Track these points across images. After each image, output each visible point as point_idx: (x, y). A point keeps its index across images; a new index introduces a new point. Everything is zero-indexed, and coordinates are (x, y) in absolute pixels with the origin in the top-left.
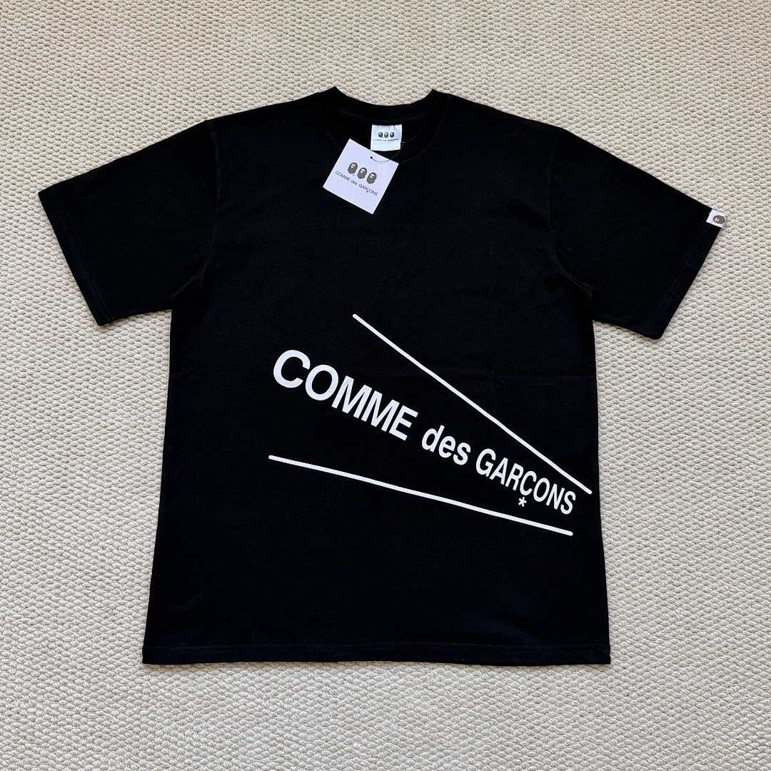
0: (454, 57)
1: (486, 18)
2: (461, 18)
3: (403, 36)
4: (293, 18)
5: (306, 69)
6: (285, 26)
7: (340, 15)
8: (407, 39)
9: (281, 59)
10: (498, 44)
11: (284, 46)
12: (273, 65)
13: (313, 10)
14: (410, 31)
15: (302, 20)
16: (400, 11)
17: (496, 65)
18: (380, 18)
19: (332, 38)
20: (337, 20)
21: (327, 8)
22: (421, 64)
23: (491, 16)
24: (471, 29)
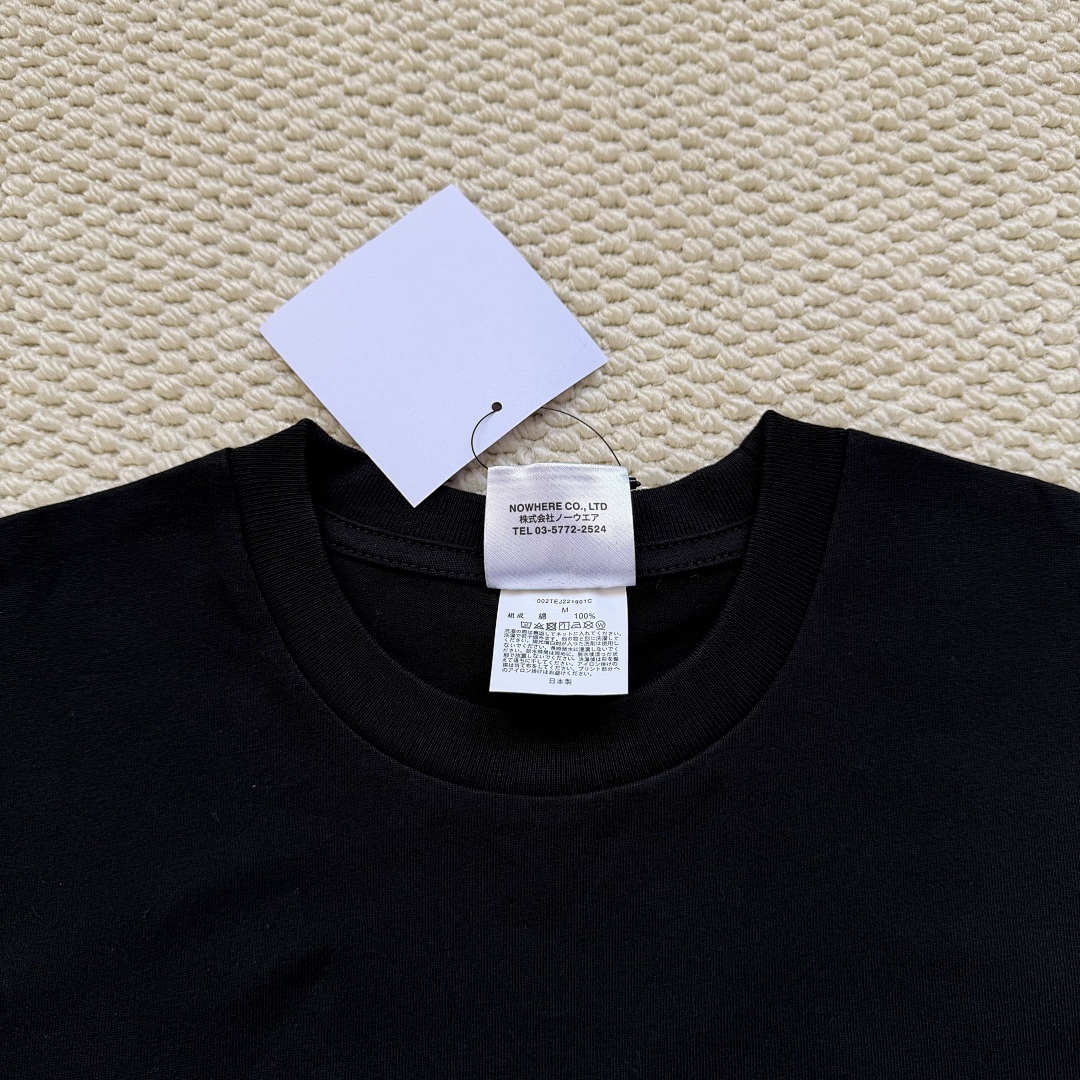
0: (849, 253)
1: (972, 82)
2: (863, 84)
3: (616, 169)
4: (137, 111)
5: (180, 333)
6: (98, 146)
7: (338, 90)
8: (634, 181)
9: (69, 292)
10: (1037, 188)
11: (89, 235)
12: (34, 321)
13: (218, 75)
14: (645, 148)
15: (173, 121)
16: (597, 64)
17: (1046, 284)
18: (514, 96)
19: (303, 190)
20: (326, 114)
21: (283, 64)
22: (704, 292)
23: (992, 70)
24: (910, 127)
